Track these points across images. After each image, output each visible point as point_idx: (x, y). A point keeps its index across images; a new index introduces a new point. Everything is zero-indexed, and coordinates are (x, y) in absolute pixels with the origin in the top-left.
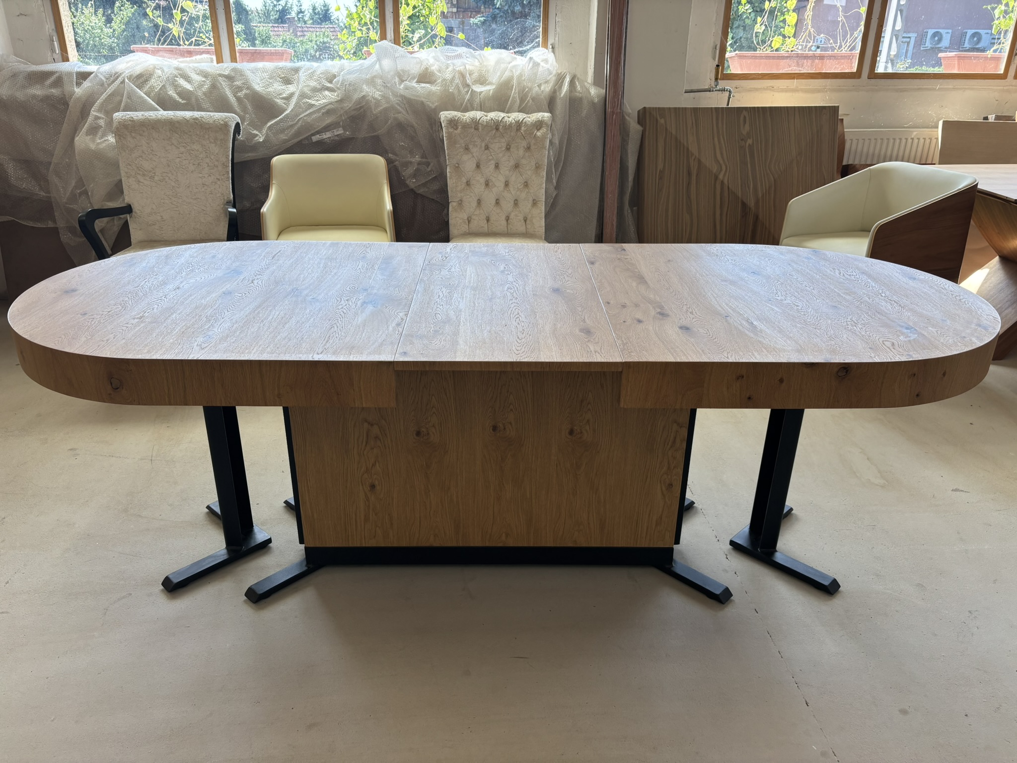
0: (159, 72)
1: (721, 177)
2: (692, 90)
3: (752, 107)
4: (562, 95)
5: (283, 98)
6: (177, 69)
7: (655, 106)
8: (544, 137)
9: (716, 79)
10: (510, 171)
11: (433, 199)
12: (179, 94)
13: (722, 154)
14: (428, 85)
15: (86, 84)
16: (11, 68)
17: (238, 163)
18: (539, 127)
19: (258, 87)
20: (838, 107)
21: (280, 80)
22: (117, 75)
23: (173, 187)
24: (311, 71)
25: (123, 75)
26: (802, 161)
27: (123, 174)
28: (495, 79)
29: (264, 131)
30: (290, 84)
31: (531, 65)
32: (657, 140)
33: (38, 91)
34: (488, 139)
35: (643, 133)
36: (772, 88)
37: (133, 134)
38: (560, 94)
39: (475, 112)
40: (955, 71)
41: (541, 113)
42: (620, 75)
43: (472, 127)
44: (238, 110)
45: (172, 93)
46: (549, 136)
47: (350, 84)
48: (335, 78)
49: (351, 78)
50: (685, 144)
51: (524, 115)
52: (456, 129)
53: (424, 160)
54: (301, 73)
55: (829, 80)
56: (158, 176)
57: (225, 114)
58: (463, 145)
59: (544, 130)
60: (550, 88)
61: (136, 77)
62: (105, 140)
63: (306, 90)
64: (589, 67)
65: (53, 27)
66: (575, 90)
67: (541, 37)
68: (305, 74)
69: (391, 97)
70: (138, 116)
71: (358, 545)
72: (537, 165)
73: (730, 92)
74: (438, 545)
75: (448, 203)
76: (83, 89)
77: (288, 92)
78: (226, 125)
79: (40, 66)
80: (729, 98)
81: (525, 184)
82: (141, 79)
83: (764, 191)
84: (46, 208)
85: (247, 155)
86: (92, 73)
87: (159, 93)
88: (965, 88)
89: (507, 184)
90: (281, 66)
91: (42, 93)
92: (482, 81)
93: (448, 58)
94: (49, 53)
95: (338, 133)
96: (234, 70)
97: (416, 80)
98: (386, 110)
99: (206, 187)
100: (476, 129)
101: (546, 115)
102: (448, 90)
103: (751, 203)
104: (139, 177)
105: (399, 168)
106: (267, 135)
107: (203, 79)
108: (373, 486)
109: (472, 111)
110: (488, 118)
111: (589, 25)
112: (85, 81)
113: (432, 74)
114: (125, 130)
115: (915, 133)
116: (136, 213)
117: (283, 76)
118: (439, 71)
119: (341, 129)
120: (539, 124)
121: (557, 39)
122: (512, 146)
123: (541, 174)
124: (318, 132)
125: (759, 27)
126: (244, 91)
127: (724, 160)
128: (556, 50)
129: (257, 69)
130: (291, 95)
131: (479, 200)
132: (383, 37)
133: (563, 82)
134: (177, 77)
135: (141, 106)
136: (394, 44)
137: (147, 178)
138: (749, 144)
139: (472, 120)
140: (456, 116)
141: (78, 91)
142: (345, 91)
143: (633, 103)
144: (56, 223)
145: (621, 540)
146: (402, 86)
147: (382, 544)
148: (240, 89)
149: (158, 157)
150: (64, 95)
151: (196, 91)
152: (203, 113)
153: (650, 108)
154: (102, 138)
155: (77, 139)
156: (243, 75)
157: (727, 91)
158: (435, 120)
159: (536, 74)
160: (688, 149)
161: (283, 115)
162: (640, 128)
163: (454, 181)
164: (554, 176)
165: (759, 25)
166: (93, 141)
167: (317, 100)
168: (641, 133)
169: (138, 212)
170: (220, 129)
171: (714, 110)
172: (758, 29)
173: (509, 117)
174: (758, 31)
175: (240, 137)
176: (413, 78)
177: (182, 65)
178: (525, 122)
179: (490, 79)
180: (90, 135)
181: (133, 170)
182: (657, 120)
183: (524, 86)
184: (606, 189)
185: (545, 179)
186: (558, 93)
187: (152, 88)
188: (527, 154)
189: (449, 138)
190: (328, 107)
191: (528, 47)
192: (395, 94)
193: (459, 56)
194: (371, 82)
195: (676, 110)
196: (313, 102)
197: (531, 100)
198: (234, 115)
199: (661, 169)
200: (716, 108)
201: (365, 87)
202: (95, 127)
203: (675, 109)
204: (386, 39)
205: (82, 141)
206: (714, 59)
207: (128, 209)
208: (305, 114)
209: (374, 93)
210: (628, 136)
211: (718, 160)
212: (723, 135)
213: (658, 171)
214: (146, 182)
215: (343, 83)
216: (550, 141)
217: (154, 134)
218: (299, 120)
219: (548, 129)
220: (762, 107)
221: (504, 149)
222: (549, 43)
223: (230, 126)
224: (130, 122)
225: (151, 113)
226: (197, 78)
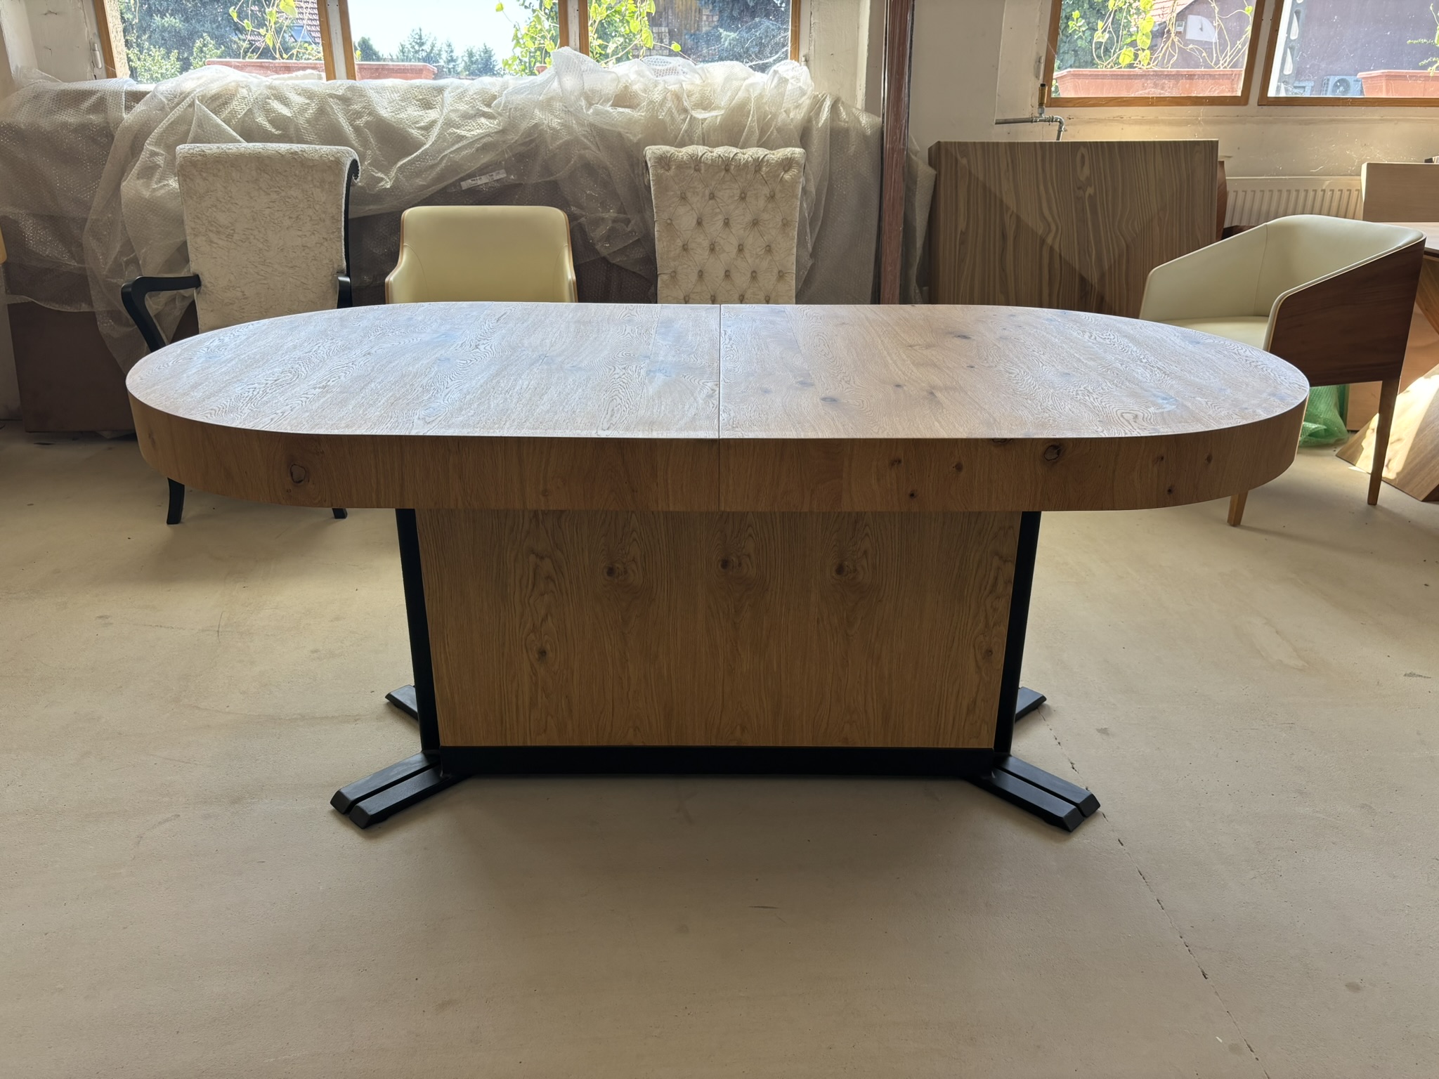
0: (243, 92)
1: (1049, 240)
2: (1006, 120)
3: (1093, 142)
4: (820, 125)
5: (421, 128)
6: (270, 87)
7: (953, 140)
8: (794, 181)
9: (1041, 104)
10: (745, 229)
11: (634, 273)
12: (271, 122)
13: (1050, 209)
14: (627, 110)
15: (140, 108)
16: (32, 86)
17: (353, 219)
18: (787, 168)
19: (385, 112)
21: (417, 103)
22: (183, 95)
23: (260, 250)
24: (461, 90)
25: (193, 95)
26: (1166, 219)
27: (188, 231)
28: (724, 102)
29: (393, 174)
30: (431, 109)
31: (776, 80)
32: (956, 187)
33: (70, 117)
34: (713, 183)
35: (936, 179)
36: (1120, 119)
37: (204, 175)
38: (817, 123)
39: (695, 146)
41: (791, 148)
42: (903, 96)
43: (690, 167)
44: (356, 145)
45: (261, 120)
46: (802, 179)
47: (515, 108)
48: (495, 100)
49: (518, 99)
50: (998, 194)
51: (766, 152)
52: (669, 169)
53: (622, 216)
54: (446, 94)
55: (1204, 107)
56: (238, 234)
57: (337, 147)
58: (679, 193)
59: (794, 171)
60: (802, 115)
61: (210, 98)
62: (164, 185)
63: (454, 116)
64: (858, 88)
65: (95, 30)
66: (839, 119)
67: (789, 44)
68: (452, 94)
69: (574, 126)
70: (211, 149)
71: (521, 744)
72: (785, 222)
73: (1060, 122)
74: (641, 744)
75: (657, 276)
76: (135, 114)
77: (428, 120)
78: (338, 162)
79: (74, 83)
80: (1059, 132)
81: (768, 248)
82: (219, 101)
83: (1112, 261)
84: (79, 284)
85: (367, 208)
86: (149, 93)
87: (243, 120)
88: (1398, 120)
89: (741, 249)
90: (418, 84)
91: (76, 120)
92: (705, 104)
93: (658, 73)
94: (89, 68)
95: (498, 177)
96: (351, 89)
97: (610, 103)
98: (567, 144)
99: (307, 251)
100: (697, 170)
101: (798, 151)
102: (657, 117)
103: (1094, 278)
104: (211, 235)
105: (586, 226)
106: (397, 180)
107: (307, 101)
108: (543, 653)
109: (690, 145)
110: (715, 154)
111: (858, 28)
112: (137, 103)
113: (635, 95)
114: (190, 170)
115: (1327, 182)
116: (206, 287)
117: (421, 97)
118: (645, 91)
119: (503, 171)
120: (787, 164)
121: (812, 48)
122: (749, 194)
123: (791, 234)
124: (471, 176)
125: (1100, 34)
126: (365, 118)
127: (1053, 217)
128: (812, 63)
129: (384, 89)
130: (432, 124)
131: (700, 271)
132: (565, 42)
133: (820, 107)
134: (269, 99)
135: (221, 137)
136: (580, 52)
137: (223, 237)
138: (1090, 195)
139: (692, 158)
140: (668, 152)
141: (127, 117)
142: (509, 118)
143: (921, 139)
144: (92, 306)
145: (914, 737)
146: (591, 111)
147: (557, 743)
148: (358, 115)
149: (238, 207)
150: (108, 123)
151: (296, 117)
152: (304, 146)
153: (946, 143)
154: (160, 182)
155: (124, 184)
156: (364, 96)
157: (1056, 121)
158: (638, 159)
159: (782, 95)
160: (1001, 201)
161: (420, 151)
162: (932, 172)
163: (665, 244)
164: (808, 238)
165: (1100, 31)
166: (148, 186)
167: (469, 130)
168: (934, 178)
169: (209, 285)
170: (330, 167)
171: (1038, 146)
172: (1099, 38)
173: (744, 154)
174: (1100, 40)
175: (359, 182)
176: (608, 100)
177: (276, 83)
178: (768, 161)
179: (717, 103)
180: (142, 178)
181: (204, 224)
182: (956, 160)
183: (766, 111)
184: (883, 259)
185: (796, 241)
186: (814, 122)
187: (233, 113)
188: (770, 206)
189: (658, 182)
190: (484, 140)
191: (771, 60)
192: (581, 123)
193: (673, 71)
194: (547, 105)
195: (985, 146)
196: (463, 133)
197: (775, 131)
198: (349, 149)
199: (963, 230)
200: (1041, 143)
201: (538, 113)
202: (150, 167)
203: (982, 144)
204: (568, 45)
205: (132, 186)
206: (1037, 77)
207: (195, 281)
208: (452, 149)
209: (550, 120)
210: (915, 183)
211: (1045, 218)
212: (1052, 184)
213: (959, 232)
214: (220, 242)
215: (505, 107)
216: (804, 189)
217: (234, 174)
218: (442, 159)
219: (799, 172)
220: (1108, 143)
221: (736, 198)
222: (802, 54)
223: (344, 164)
224: (199, 158)
225: (231, 146)
226: (298, 100)
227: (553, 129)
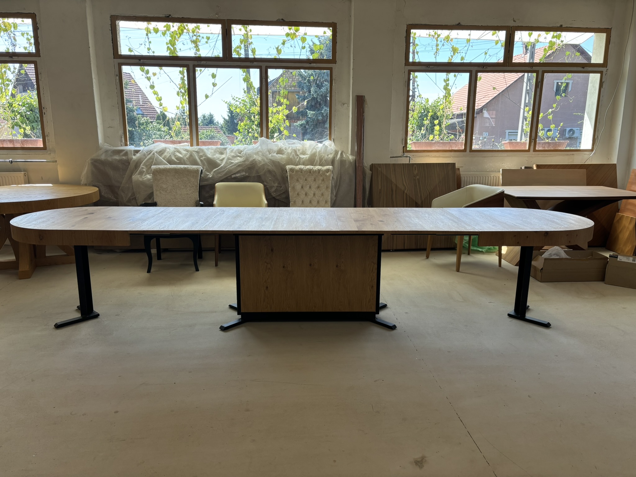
0: (168, 150)
1: (406, 192)
2: (393, 157)
3: (418, 163)
5: (220, 160)
6: (175, 149)
7: (377, 163)
8: (330, 176)
9: (404, 152)
10: (315, 189)
11: (283, 201)
12: (176, 159)
13: (406, 183)
14: (281, 155)
15: (138, 155)
16: (105, 148)
17: (201, 186)
19: (210, 156)
20: (455, 163)
21: (219, 153)
22: (151, 151)
23: (175, 195)
24: (232, 149)
25: (154, 151)
26: (441, 185)
27: (154, 190)
28: (309, 152)
29: (212, 173)
30: (223, 154)
31: (324, 147)
32: (378, 177)
33: (117, 157)
34: (306, 176)
36: (429, 156)
37: (160, 174)
38: (336, 158)
39: (301, 165)
40: (509, 149)
41: (328, 166)
42: (361, 150)
44: (201, 165)
45: (173, 158)
46: (332, 175)
47: (248, 155)
48: (242, 152)
49: (249, 152)
50: (390, 178)
51: (321, 167)
52: (293, 172)
53: (279, 185)
54: (227, 150)
55: (453, 153)
56: (169, 190)
57: (196, 166)
58: (296, 179)
60: (332, 156)
61: (159, 152)
62: (146, 177)
63: (230, 156)
64: (349, 148)
65: (123, 132)
66: (343, 157)
67: (328, 136)
68: (229, 150)
69: (265, 160)
70: (162, 167)
72: (327, 187)
73: (410, 157)
75: (290, 202)
76: (137, 157)
77: (222, 158)
78: (198, 170)
79: (117, 148)
80: (410, 160)
81: (322, 194)
82: (161, 152)
83: (425, 197)
86: (141, 150)
87: (168, 158)
89: (314, 195)
90: (219, 147)
91: (119, 158)
92: (304, 153)
93: (289, 144)
94: (119, 142)
95: (243, 174)
96: (200, 149)
98: (263, 165)
99: (188, 195)
100: (302, 172)
101: (331, 167)
102: (290, 157)
103: (419, 202)
104: (161, 191)
105: (269, 188)
106: (213, 175)
107: (187, 153)
109: (299, 165)
110: (306, 168)
111: (349, 131)
112: (137, 153)
113: (283, 150)
114: (157, 172)
117: (220, 151)
118: (286, 149)
119: (244, 172)
120: (328, 171)
121: (335, 136)
122: (317, 179)
123: (329, 191)
124: (235, 174)
126: (204, 157)
127: (407, 185)
128: (335, 141)
129: (209, 149)
130: (223, 159)
131: (302, 201)
132: (262, 136)
133: (337, 154)
134: (176, 152)
135: (161, 163)
136: (266, 138)
137: (164, 191)
138: (418, 179)
139: (300, 169)
140: (293, 167)
141: (134, 158)
142: (246, 157)
143: (368, 161)
146: (270, 155)
148: (202, 156)
149: (169, 183)
150: (128, 159)
151: (184, 157)
152: (188, 166)
153: (375, 164)
155: (133, 177)
156: (203, 151)
157: (408, 157)
158: (284, 169)
159: (326, 151)
160: (391, 180)
161: (220, 167)
162: (371, 172)
163: (292, 193)
164: (334, 192)
166: (141, 177)
167: (235, 161)
168: (371, 174)
169: (159, 205)
170: (195, 172)
172: (423, 132)
173: (315, 168)
175: (202, 175)
176: (275, 152)
177: (178, 147)
178: (322, 170)
179: (307, 153)
180: (139, 175)
181: (159, 188)
182: (377, 168)
183: (321, 155)
184: (357, 197)
187: (165, 156)
188: (323, 182)
189: (290, 176)
190: (239, 164)
191: (323, 140)
192: (267, 159)
193: (294, 143)
194: (257, 153)
196: (233, 162)
197: (324, 161)
200: (402, 164)
201: (255, 156)
202: (142, 172)
203: (386, 164)
205: (136, 177)
206: (403, 144)
207: (156, 204)
208: (229, 166)
209: (258, 158)
210: (366, 175)
211: (404, 185)
212: (406, 175)
213: (379, 189)
214: (163, 193)
215: (245, 154)
216: (332, 177)
217: (168, 174)
218: (226, 169)
219: (331, 173)
220: (423, 163)
221: (313, 180)
222: (332, 138)
223: (199, 171)
224: (159, 169)
225: (165, 166)
226: (184, 152)
227: (259, 160)
